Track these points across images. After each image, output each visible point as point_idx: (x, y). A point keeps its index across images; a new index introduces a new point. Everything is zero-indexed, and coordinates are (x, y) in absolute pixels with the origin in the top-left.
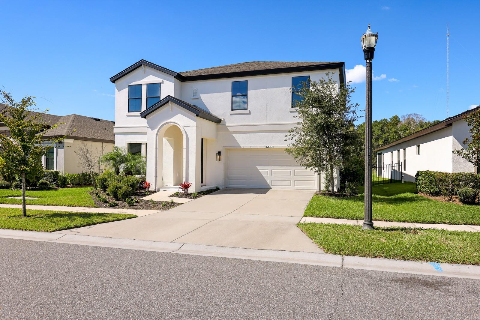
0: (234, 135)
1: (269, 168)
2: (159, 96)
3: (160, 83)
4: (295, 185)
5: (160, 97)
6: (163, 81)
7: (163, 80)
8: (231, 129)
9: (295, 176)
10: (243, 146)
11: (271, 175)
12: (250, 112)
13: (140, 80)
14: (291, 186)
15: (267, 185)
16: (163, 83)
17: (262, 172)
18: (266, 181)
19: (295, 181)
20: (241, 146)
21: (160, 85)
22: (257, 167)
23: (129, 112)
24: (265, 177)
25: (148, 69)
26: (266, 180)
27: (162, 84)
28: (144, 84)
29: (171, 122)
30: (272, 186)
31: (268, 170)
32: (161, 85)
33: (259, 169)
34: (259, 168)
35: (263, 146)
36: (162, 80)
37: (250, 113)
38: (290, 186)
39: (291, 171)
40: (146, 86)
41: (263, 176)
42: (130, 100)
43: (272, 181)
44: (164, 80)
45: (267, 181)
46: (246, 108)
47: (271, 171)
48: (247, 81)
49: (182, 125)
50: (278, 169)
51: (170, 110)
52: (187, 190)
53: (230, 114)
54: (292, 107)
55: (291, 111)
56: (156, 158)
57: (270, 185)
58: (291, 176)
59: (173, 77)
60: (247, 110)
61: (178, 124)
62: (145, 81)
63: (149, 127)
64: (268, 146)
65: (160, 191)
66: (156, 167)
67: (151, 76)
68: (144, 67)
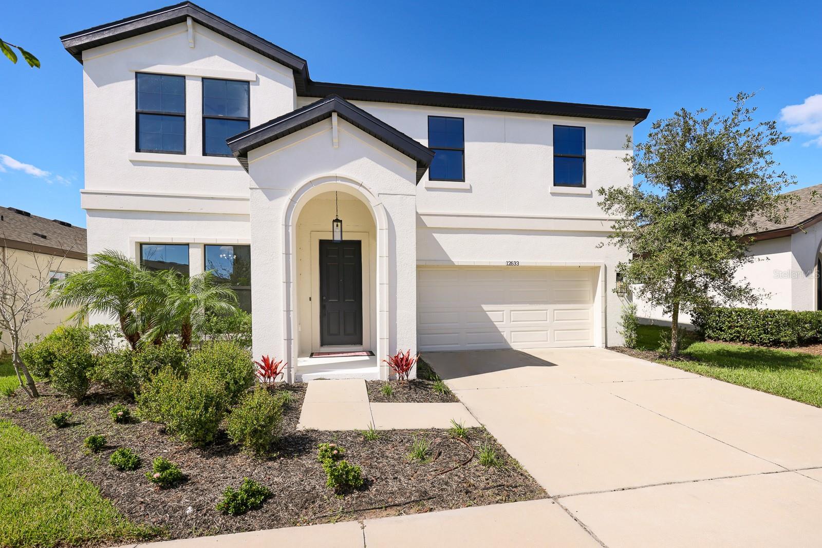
0: (436, 236)
1: (506, 308)
2: (246, 116)
3: (248, 82)
5: (248, 121)
6: (257, 78)
7: (256, 76)
8: (429, 223)
9: (555, 322)
10: (457, 260)
11: (511, 322)
12: (471, 187)
13: (180, 65)
14: (549, 342)
15: (502, 342)
16: (257, 82)
17: (493, 316)
18: (501, 334)
19: (554, 331)
20: (453, 260)
21: (246, 86)
22: (482, 305)
23: (138, 150)
24: (497, 326)
25: (206, 38)
26: (500, 332)
27: (255, 86)
28: (194, 77)
29: (338, 178)
31: (503, 311)
32: (251, 87)
33: (485, 309)
34: (485, 307)
35: (502, 261)
36: (254, 73)
37: (470, 190)
38: (547, 341)
39: (548, 311)
40: (200, 83)
41: (495, 323)
42: (141, 116)
43: (513, 333)
44: (259, 76)
45: (502, 333)
46: (461, 179)
47: (511, 313)
48: (463, 119)
49: (375, 190)
50: (523, 309)
51: (336, 141)
52: (407, 376)
53: (425, 188)
54: (555, 185)
55: (553, 194)
56: (288, 283)
57: (509, 341)
58: (548, 322)
59: (290, 73)
60: (464, 181)
61: (361, 185)
62: (196, 69)
63: (258, 187)
64: (511, 263)
65: (305, 381)
66: (288, 311)
67: (216, 58)
68: (194, 28)
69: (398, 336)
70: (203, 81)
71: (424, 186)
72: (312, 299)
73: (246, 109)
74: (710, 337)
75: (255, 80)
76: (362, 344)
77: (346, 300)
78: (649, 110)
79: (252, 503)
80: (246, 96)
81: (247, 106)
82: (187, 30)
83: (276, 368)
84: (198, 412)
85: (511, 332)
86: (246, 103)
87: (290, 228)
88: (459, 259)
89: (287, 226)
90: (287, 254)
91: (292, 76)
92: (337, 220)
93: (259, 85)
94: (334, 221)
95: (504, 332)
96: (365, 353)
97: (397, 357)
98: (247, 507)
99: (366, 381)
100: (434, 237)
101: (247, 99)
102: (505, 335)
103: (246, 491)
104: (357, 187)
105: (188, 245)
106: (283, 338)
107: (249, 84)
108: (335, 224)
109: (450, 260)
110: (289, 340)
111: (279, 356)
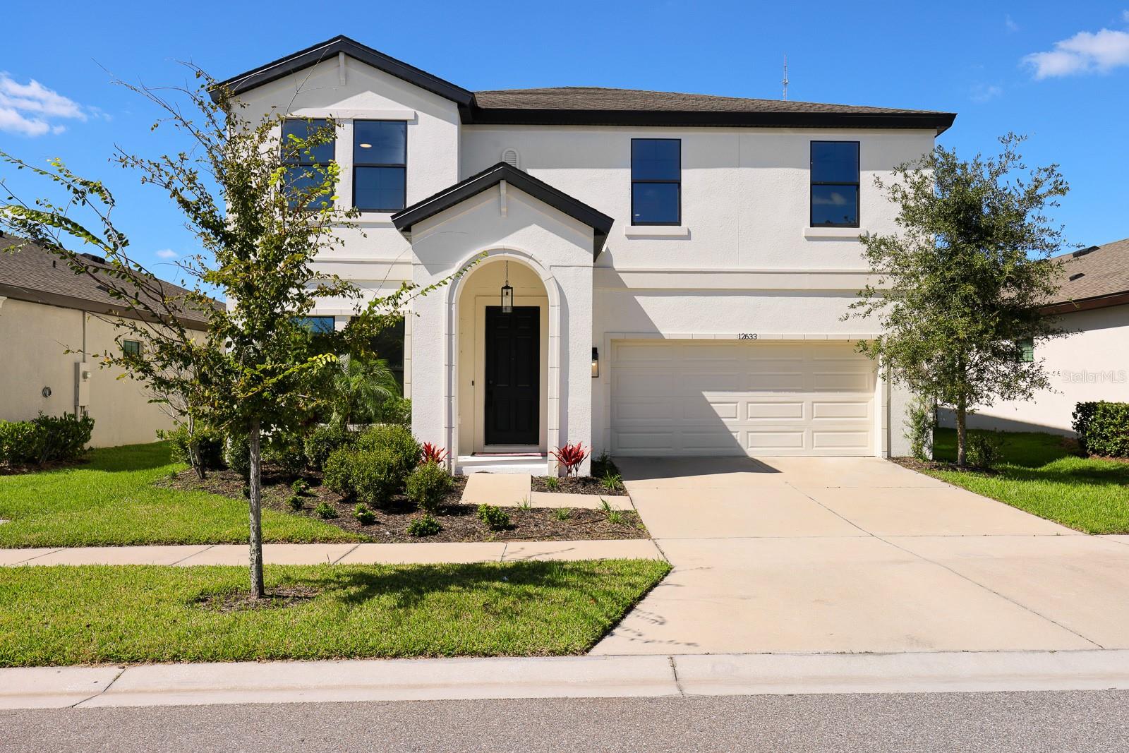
0: (639, 299)
1: (741, 397)
2: (403, 162)
3: (405, 122)
4: (815, 445)
5: (404, 168)
6: (416, 116)
7: (414, 113)
8: (630, 281)
9: (815, 419)
10: (668, 332)
11: (747, 418)
12: (689, 232)
13: (329, 105)
14: (803, 449)
15: (735, 447)
16: (415, 121)
17: (720, 410)
18: (732, 436)
19: (813, 432)
20: (662, 333)
21: (403, 127)
22: (705, 394)
24: (727, 424)
25: (359, 71)
26: (730, 432)
27: (416, 127)
28: (346, 120)
29: (504, 250)
30: (749, 449)
31: (737, 403)
32: (409, 126)
33: (709, 399)
34: (710, 396)
35: (731, 333)
36: (413, 110)
37: (688, 237)
38: (802, 447)
39: (804, 404)
40: (351, 127)
41: (723, 420)
43: (750, 434)
44: (418, 113)
45: (734, 434)
46: (677, 222)
47: (747, 406)
48: (680, 140)
49: (546, 262)
50: (766, 399)
51: (504, 210)
52: (577, 470)
53: (626, 235)
54: (812, 225)
55: (809, 239)
56: (450, 366)
57: (744, 446)
58: (803, 419)
59: (454, 106)
60: (680, 225)
61: (531, 258)
62: (348, 111)
63: (420, 263)
64: (746, 336)
65: (465, 474)
66: (450, 396)
67: (369, 94)
68: (346, 63)
69: (570, 427)
70: (354, 124)
71: (624, 233)
72: (475, 383)
73: (403, 154)
74: (1095, 451)
75: (413, 118)
76: (538, 444)
77: (519, 385)
78: (954, 116)
79: (431, 530)
80: (403, 138)
81: (403, 150)
82: (339, 66)
83: (438, 454)
84: (383, 475)
85: (748, 432)
86: (403, 146)
87: (454, 306)
88: (669, 330)
89: (450, 304)
90: (450, 334)
91: (457, 110)
92: (507, 287)
93: (417, 124)
94: (503, 288)
95: (737, 432)
96: (540, 454)
97: (566, 448)
98: (427, 532)
99: (532, 477)
100: (637, 301)
101: (403, 143)
102: (739, 437)
103: (427, 522)
104: (526, 259)
105: (333, 317)
106: (443, 427)
107: (406, 124)
108: (505, 291)
109: (659, 333)
110: (450, 428)
111: (440, 444)
